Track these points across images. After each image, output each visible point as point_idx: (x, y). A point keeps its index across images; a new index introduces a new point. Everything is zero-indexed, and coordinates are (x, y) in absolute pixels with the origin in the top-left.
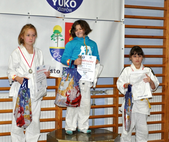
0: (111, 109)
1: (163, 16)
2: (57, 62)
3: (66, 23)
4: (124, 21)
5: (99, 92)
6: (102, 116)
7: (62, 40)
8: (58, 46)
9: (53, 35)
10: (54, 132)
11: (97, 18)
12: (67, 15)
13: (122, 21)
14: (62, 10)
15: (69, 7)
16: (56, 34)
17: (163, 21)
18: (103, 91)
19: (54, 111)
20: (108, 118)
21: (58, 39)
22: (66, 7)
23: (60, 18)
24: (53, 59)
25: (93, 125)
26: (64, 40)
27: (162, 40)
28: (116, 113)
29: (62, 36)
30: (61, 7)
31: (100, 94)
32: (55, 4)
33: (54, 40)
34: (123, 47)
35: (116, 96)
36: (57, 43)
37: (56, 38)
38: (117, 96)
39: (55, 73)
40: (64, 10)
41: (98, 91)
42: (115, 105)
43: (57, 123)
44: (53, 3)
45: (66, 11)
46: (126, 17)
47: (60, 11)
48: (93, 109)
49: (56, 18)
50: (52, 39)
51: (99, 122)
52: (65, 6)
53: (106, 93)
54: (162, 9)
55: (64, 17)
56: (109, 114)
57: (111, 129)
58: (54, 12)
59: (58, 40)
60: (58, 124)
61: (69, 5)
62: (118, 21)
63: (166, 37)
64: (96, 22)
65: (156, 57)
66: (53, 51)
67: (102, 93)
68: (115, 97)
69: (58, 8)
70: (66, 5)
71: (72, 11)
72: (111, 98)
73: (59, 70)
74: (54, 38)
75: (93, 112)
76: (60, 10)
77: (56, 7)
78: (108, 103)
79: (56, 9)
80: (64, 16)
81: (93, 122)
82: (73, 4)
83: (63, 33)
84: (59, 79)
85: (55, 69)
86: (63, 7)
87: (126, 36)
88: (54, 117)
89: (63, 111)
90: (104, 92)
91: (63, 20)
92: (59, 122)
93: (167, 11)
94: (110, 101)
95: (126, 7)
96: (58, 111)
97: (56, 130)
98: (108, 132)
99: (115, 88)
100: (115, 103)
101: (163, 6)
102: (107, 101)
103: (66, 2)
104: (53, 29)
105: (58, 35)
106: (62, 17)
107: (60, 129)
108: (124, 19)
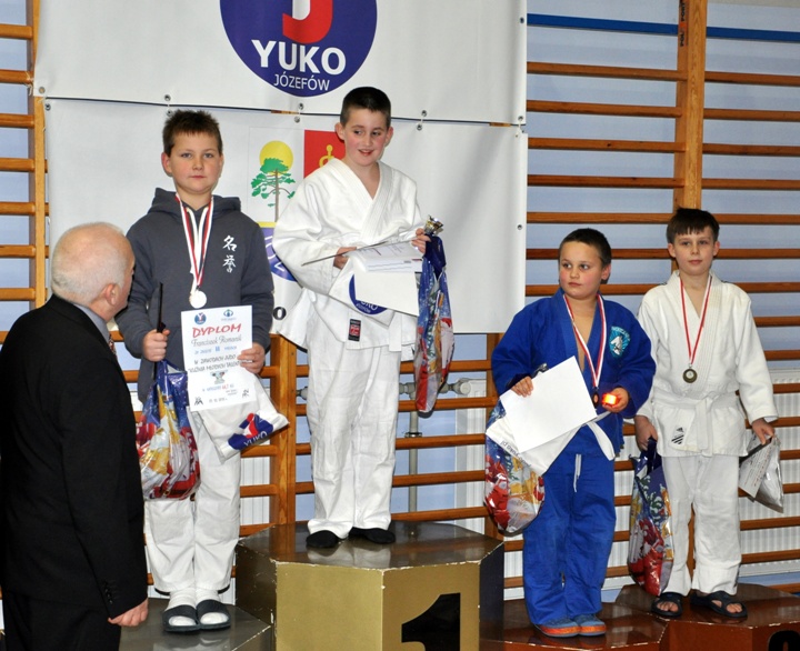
0: (479, 450)
1: (672, 103)
3: (308, 133)
4: (524, 122)
6: (445, 475)
8: (277, 220)
9: (260, 176)
10: (267, 535)
11: (424, 112)
12: (311, 104)
13: (517, 122)
14: (294, 84)
15: (318, 71)
16: (270, 175)
17: (673, 120)
18: (450, 383)
19: (267, 459)
20: (469, 484)
21: (277, 192)
22: (308, 72)
23: (286, 112)
25: (412, 510)
27: (671, 191)
29: (293, 181)
30: (289, 73)
32: (264, 63)
33: (265, 196)
34: (522, 219)
35: (495, 401)
36: (274, 207)
37: (270, 188)
40: (299, 85)
43: (276, 505)
44: (258, 57)
45: (306, 86)
46: (532, 106)
47: (287, 90)
48: (413, 451)
49: (269, 114)
50: (254, 194)
51: (433, 499)
52: (303, 69)
53: (459, 392)
54: (667, 75)
55: (300, 111)
56: (470, 468)
57: (477, 525)
58: (262, 92)
59: (280, 196)
60: (281, 506)
61: (319, 65)
62: (502, 125)
63: (683, 180)
64: (419, 126)
65: (647, 254)
67: (446, 392)
69: (279, 79)
70: (306, 65)
71: (331, 89)
72: (478, 410)
73: (282, 306)
74: (264, 189)
75: (413, 464)
76: (284, 83)
77: (270, 74)
79: (271, 80)
80: (301, 105)
81: (412, 500)
82: (333, 61)
83: (297, 170)
84: (282, 340)
86: (296, 72)
87: (534, 181)
88: (267, 482)
89: (298, 457)
90: (452, 387)
91: (298, 121)
92: (284, 496)
93: (689, 83)
94: (475, 420)
95: (534, 68)
96: (282, 458)
97: (272, 529)
98: (468, 535)
101: (673, 66)
102: (464, 421)
103: (306, 53)
104: (261, 156)
105: (280, 176)
106: (293, 111)
107: (286, 525)
108: (524, 116)
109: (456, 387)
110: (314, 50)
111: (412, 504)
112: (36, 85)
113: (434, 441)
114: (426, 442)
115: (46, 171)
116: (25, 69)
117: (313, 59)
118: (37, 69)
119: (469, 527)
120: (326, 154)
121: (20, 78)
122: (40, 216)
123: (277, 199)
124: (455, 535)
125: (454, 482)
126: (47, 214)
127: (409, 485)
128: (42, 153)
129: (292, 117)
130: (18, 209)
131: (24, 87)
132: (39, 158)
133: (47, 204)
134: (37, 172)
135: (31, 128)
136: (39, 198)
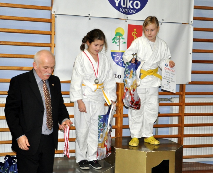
0: (177, 118)
2: (119, 66)
3: (129, 25)
4: (192, 23)
5: (164, 100)
6: (166, 125)
7: (124, 43)
8: (119, 50)
9: (115, 37)
10: (114, 140)
11: (163, 20)
12: (130, 17)
13: (190, 23)
15: (132, 8)
16: (118, 37)
18: (168, 98)
19: (115, 118)
20: (173, 128)
21: (119, 42)
22: (130, 8)
23: (123, 19)
24: (114, 63)
25: (157, 135)
26: (125, 43)
28: (181, 122)
29: (124, 39)
30: (124, 8)
31: (164, 102)
32: (117, 5)
33: (116, 43)
34: (191, 51)
35: (181, 104)
36: (118, 46)
37: (118, 41)
38: (183, 105)
39: (116, 78)
40: (127, 11)
41: (163, 98)
42: (181, 114)
44: (115, 3)
45: (129, 12)
47: (123, 13)
49: (118, 19)
50: (113, 42)
51: (163, 132)
52: (128, 7)
53: (171, 101)
55: (127, 19)
56: (174, 123)
57: (175, 140)
58: (116, 13)
60: (118, 132)
61: (133, 6)
62: (186, 24)
64: (161, 24)
66: (114, 55)
67: (167, 101)
68: (181, 106)
69: (121, 10)
70: (129, 6)
71: (136, 13)
72: (177, 106)
73: (120, 74)
74: (116, 41)
76: (122, 10)
77: (119, 8)
78: (173, 111)
79: (119, 10)
80: (127, 17)
81: (157, 132)
82: (137, 5)
83: (125, 36)
84: (120, 84)
85: (116, 74)
86: (126, 8)
88: (115, 125)
89: (123, 118)
90: (169, 100)
91: (126, 22)
92: (119, 129)
94: (175, 109)
96: (119, 118)
97: (115, 138)
98: (173, 143)
99: (181, 95)
100: (181, 112)
102: (172, 110)
103: (129, 2)
104: (115, 32)
105: (120, 37)
106: (125, 19)
107: (119, 137)
108: (193, 21)
109: (170, 100)
110: (131, 1)
111: (157, 133)
112: (53, 11)
113: (163, 115)
114: (161, 115)
115: (55, 35)
116: (50, 6)
117: (131, 4)
118: (53, 6)
119: (173, 141)
120: (134, 31)
121: (49, 9)
122: (53, 47)
123: (119, 44)
124: (169, 143)
125: (169, 127)
126: (55, 47)
127: (156, 127)
128: (54, 30)
129: (125, 20)
130: (47, 45)
131: (49, 11)
132: (53, 31)
133: (55, 44)
134: (52, 35)
135: (51, 22)
136: (53, 43)
